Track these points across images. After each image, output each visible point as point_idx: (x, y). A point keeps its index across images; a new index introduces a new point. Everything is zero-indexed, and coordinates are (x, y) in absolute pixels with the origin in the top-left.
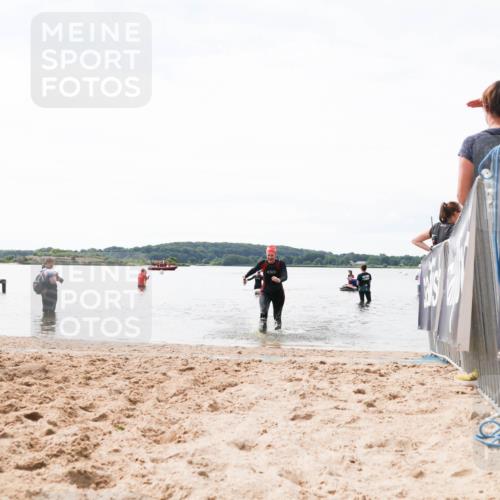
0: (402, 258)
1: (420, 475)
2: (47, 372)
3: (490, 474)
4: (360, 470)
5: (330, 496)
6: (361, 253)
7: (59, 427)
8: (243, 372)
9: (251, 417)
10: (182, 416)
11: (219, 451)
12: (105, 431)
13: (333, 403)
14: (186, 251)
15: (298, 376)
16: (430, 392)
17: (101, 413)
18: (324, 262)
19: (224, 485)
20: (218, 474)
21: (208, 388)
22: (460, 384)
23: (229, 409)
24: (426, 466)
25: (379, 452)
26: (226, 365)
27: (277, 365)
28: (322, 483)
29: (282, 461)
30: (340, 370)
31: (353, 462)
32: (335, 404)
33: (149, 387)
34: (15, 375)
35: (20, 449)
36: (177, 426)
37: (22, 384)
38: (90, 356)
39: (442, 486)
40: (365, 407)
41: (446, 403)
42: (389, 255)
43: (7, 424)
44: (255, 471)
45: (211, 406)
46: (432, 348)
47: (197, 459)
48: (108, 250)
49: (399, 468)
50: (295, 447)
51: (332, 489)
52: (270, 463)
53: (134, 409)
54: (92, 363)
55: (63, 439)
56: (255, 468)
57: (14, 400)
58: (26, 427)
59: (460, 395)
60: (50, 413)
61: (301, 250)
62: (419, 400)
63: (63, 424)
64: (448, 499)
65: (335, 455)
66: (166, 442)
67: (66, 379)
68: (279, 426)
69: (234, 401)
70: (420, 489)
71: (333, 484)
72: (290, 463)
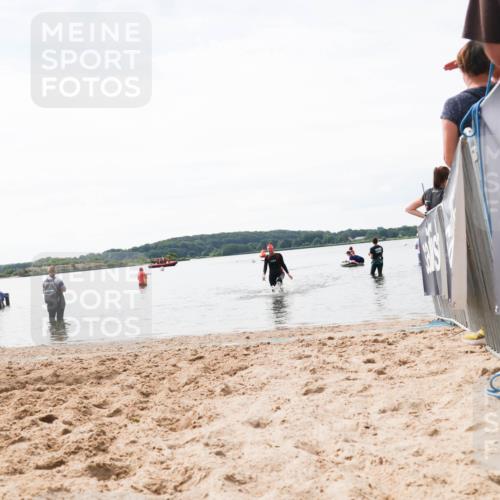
0: (400, 229)
1: (435, 432)
2: (58, 376)
4: (376, 435)
5: (347, 462)
6: (358, 229)
7: (75, 426)
8: (252, 356)
9: (263, 396)
10: (195, 403)
11: (234, 431)
12: (121, 424)
13: (342, 375)
14: (185, 246)
15: (306, 353)
16: (439, 355)
17: (115, 409)
18: (323, 241)
19: (241, 462)
20: (236, 452)
21: (219, 373)
22: (469, 343)
23: (241, 391)
24: (441, 424)
25: (392, 416)
26: (234, 350)
27: (285, 345)
28: (339, 450)
29: (298, 433)
30: (348, 343)
31: (367, 428)
32: (347, 375)
33: (160, 379)
34: (27, 382)
35: (39, 450)
36: (191, 413)
37: (34, 390)
38: (99, 357)
39: (457, 441)
40: (375, 375)
41: (455, 363)
42: (386, 227)
43: (23, 429)
44: (271, 446)
45: (223, 390)
46: (438, 312)
47: (213, 441)
48: (107, 253)
49: (414, 428)
50: (308, 419)
51: (349, 455)
52: (285, 437)
53: (148, 401)
54: (103, 363)
55: (79, 437)
56: (271, 443)
57: (27, 406)
58: (42, 430)
59: (469, 354)
60: (65, 414)
61: (299, 233)
62: (428, 363)
63: (78, 423)
64: (464, 453)
65: (350, 423)
66: (181, 429)
67: (77, 381)
68: (292, 402)
69: (245, 383)
70: (436, 446)
71: (349, 450)
72: (304, 435)
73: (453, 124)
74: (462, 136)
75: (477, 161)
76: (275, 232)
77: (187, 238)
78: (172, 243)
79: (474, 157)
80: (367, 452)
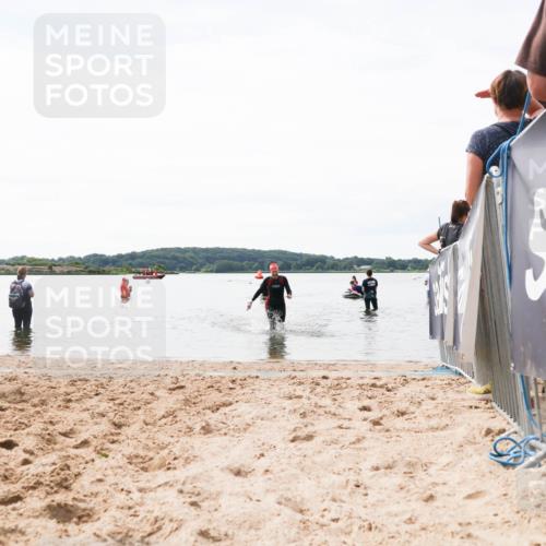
0: (410, 261)
1: (431, 498)
2: (22, 394)
3: (505, 495)
4: (366, 495)
5: (334, 525)
6: (365, 257)
7: (37, 456)
8: (238, 390)
9: (247, 440)
10: (172, 440)
11: (212, 478)
12: (88, 459)
13: (335, 422)
14: (175, 258)
15: (297, 394)
16: (441, 407)
17: (82, 439)
18: (325, 267)
19: (217, 515)
20: (212, 503)
21: (201, 406)
22: (474, 398)
23: (222, 432)
24: (437, 488)
25: (386, 475)
26: (219, 382)
27: (275, 381)
28: (325, 510)
29: (281, 487)
30: (344, 385)
31: (358, 486)
32: (340, 423)
33: (135, 409)
36: (166, 451)
38: (70, 376)
39: (454, 510)
40: (370, 425)
41: (459, 418)
42: (396, 258)
44: (251, 499)
45: (203, 428)
46: (443, 359)
47: (188, 488)
48: (88, 258)
49: (408, 491)
50: (294, 471)
51: (335, 517)
52: (268, 491)
53: (119, 434)
54: (73, 383)
55: (41, 469)
56: (251, 495)
59: (473, 410)
60: (27, 441)
61: (301, 255)
62: (429, 416)
63: (40, 453)
64: (460, 524)
65: (342, 479)
66: (154, 469)
67: (43, 403)
68: (278, 449)
69: (228, 422)
70: (431, 514)
71: (336, 511)
72: (289, 489)
75: (501, 204)
76: (275, 251)
77: (179, 250)
78: (162, 253)
79: (499, 199)
80: (354, 514)
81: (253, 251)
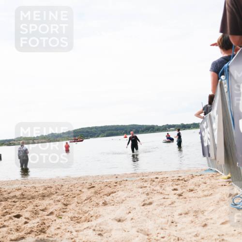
0: (192, 124)
1: (205, 225)
2: (23, 195)
4: (176, 226)
5: (162, 240)
6: (171, 124)
7: (30, 220)
8: (118, 186)
9: (123, 206)
10: (90, 209)
11: (108, 224)
12: (53, 220)
13: (162, 196)
14: (87, 132)
15: (145, 185)
16: (209, 186)
17: (50, 212)
18: (154, 130)
19: (110, 239)
20: (108, 234)
21: (101, 195)
22: (224, 181)
23: (112, 204)
24: (208, 221)
25: (185, 217)
26: (110, 184)
27: (135, 181)
28: (158, 233)
29: (139, 225)
30: (165, 181)
31: (173, 222)
32: (164, 196)
33: (73, 197)
34: (8, 198)
35: (12, 232)
36: (87, 214)
37: (11, 202)
38: (44, 186)
39: (216, 229)
40: (177, 196)
41: (217, 191)
43: (5, 221)
45: (103, 203)
46: (209, 166)
47: (98, 228)
49: (195, 223)
50: (144, 218)
51: (163, 236)
52: (132, 227)
53: (66, 208)
54: (46, 189)
55: (32, 225)
56: (125, 230)
57: (8, 210)
58: (14, 221)
59: (224, 187)
60: (26, 214)
61: (143, 126)
62: (203, 190)
63: (32, 218)
64: (219, 235)
65: (164, 220)
66: (82, 222)
67: (33, 198)
68: (137, 209)
69: (114, 200)
70: (206, 232)
71: (163, 234)
72: (142, 226)
73: (216, 74)
74: (220, 80)
75: (227, 92)
76: (131, 125)
77: (89, 128)
78: (81, 130)
80: (172, 234)
81: (122, 126)
